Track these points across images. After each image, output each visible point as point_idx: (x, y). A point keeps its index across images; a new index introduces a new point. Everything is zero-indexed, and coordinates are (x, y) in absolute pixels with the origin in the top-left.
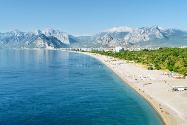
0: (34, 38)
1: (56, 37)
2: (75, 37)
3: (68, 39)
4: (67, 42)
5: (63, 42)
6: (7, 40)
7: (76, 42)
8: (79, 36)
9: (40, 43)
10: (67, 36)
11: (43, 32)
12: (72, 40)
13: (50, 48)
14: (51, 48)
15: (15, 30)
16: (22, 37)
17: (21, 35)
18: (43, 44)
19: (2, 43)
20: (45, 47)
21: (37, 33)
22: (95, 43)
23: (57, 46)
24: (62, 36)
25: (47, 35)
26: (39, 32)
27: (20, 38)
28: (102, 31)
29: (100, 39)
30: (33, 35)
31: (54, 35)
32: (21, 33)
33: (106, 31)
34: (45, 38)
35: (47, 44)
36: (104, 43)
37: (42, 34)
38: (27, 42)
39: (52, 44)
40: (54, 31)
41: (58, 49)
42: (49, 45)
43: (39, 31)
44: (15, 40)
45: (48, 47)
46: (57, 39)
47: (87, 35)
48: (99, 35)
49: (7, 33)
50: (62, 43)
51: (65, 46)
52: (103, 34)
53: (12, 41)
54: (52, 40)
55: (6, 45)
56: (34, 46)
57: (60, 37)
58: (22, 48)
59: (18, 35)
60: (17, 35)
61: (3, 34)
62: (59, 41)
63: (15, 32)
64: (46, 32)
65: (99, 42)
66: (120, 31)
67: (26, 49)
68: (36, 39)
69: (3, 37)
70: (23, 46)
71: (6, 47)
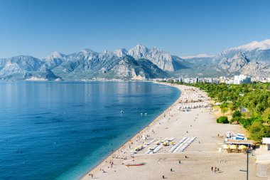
0: (114, 62)
1: (150, 59)
2: (184, 60)
3: (171, 63)
4: (169, 68)
5: (162, 68)
6: (73, 66)
7: (184, 67)
8: (191, 57)
9: (123, 70)
10: (168, 58)
11: (130, 53)
12: (178, 65)
14: (141, 78)
15: (86, 50)
16: (96, 61)
17: (94, 57)
18: (127, 71)
19: (65, 70)
20: (130, 76)
21: (119, 54)
22: (217, 70)
23: (150, 75)
24: (161, 58)
25: (137, 57)
26: (123, 53)
27: (92, 62)
28: (231, 49)
29: (226, 63)
31: (148, 57)
32: (94, 54)
33: (239, 48)
34: (132, 62)
35: (133, 73)
36: (233, 68)
37: (127, 56)
38: (104, 69)
39: (142, 72)
40: (147, 50)
41: (150, 80)
42: (137, 73)
43: (124, 51)
44: (84, 66)
45: (135, 77)
46: (150, 63)
47: (205, 56)
48: (225, 56)
49: (73, 55)
50: (159, 70)
51: (163, 74)
52: (232, 54)
53: (80, 67)
54: (145, 66)
55: (70, 75)
56: (113, 75)
57: (157, 60)
58: (94, 79)
59: (90, 58)
60: (88, 58)
61: (67, 57)
62: (156, 66)
63: (85, 52)
64: (135, 52)
65: (225, 67)
66: (265, 48)
67: (100, 79)
68: (118, 64)
69: (67, 61)
70: (96, 76)
71: (71, 77)
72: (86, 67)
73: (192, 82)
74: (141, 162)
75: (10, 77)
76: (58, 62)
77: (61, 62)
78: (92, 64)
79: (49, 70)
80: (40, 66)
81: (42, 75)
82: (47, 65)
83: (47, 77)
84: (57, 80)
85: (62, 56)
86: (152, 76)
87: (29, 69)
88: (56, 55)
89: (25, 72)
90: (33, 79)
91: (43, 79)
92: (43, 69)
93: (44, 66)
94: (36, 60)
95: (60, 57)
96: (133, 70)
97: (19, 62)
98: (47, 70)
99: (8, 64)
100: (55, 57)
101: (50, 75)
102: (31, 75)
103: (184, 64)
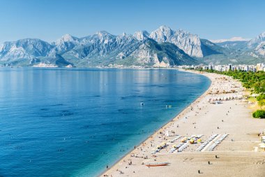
0: (133, 46)
1: (176, 43)
2: (214, 44)
3: (199, 48)
4: (198, 53)
5: (189, 53)
6: (86, 51)
7: (215, 53)
8: (223, 41)
9: (143, 55)
10: (197, 42)
11: (152, 35)
12: (208, 49)
13: (163, 65)
14: (165, 65)
15: (102, 32)
16: (113, 45)
17: (111, 41)
18: (149, 57)
19: (77, 55)
20: (152, 63)
21: (139, 36)
22: (254, 55)
23: (175, 61)
24: (188, 42)
25: (160, 40)
26: (144, 36)
27: (108, 46)
29: (264, 47)
30: (133, 40)
31: (173, 41)
32: (110, 37)
34: (154, 45)
35: (156, 59)
37: (149, 39)
38: (121, 54)
39: (165, 58)
40: (172, 33)
41: (175, 68)
42: (160, 59)
43: (145, 34)
44: (99, 51)
45: (158, 64)
46: (176, 47)
47: (240, 39)
49: (87, 38)
50: (186, 56)
51: (190, 60)
53: (94, 51)
54: (169, 51)
55: (83, 60)
56: (132, 61)
57: (183, 45)
58: (111, 66)
59: (106, 42)
60: (104, 41)
61: (79, 40)
62: (182, 52)
63: (100, 35)
64: (158, 34)
65: (263, 52)
67: (117, 66)
68: (137, 48)
69: (79, 45)
70: (112, 62)
71: (84, 64)
72: (102, 52)
73: (224, 69)
74: (164, 162)
75: (15, 63)
76: (69, 46)
77: (73, 45)
78: (108, 48)
79: (59, 55)
80: (49, 50)
81: (52, 61)
82: (56, 50)
83: (57, 63)
84: (69, 66)
85: (75, 39)
86: (178, 63)
87: (36, 54)
88: (67, 38)
89: (32, 57)
90: (41, 65)
91: (52, 66)
92: (52, 53)
93: (53, 51)
94: (44, 44)
95: (72, 40)
96: (156, 56)
97: (25, 46)
98: (57, 55)
99: (13, 48)
100: (66, 40)
101: (61, 61)
102: (38, 61)
103: (215, 48)
